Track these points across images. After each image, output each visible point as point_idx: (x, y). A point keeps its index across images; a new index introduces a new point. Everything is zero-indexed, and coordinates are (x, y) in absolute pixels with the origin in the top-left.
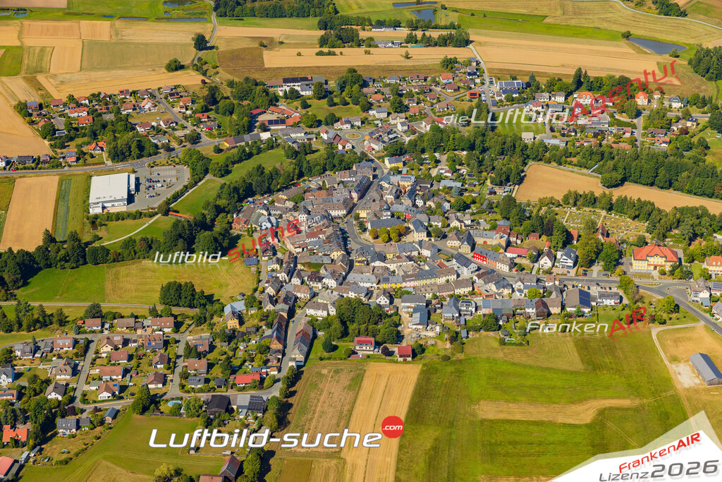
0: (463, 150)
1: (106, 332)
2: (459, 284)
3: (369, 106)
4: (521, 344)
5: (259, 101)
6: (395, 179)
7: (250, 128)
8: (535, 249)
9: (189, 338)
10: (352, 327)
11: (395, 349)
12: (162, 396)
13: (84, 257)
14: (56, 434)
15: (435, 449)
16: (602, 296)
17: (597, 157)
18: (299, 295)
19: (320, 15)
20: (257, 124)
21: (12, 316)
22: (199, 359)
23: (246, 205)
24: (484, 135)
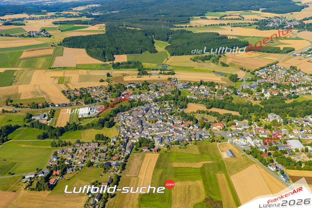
0: (172, 100)
1: (81, 147)
2: (170, 133)
3: (149, 90)
4: (184, 148)
5: (122, 89)
6: (155, 108)
7: (120, 96)
8: (189, 124)
9: (101, 148)
10: (142, 144)
11: (152, 149)
12: (94, 162)
13: (76, 128)
14: (67, 172)
15: (162, 174)
16: (205, 136)
17: (205, 101)
18: (130, 137)
19: (138, 68)
21: (57, 143)
22: (104, 153)
23: (118, 114)
24: (177, 96)
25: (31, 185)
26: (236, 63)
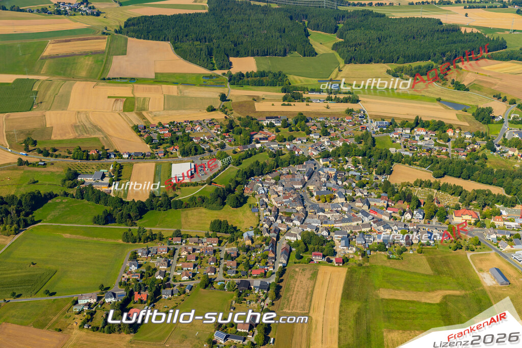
0: (360, 156)
1: (184, 245)
2: (364, 226)
3: (309, 133)
4: (399, 259)
5: (254, 128)
6: (326, 170)
7: (250, 141)
8: (402, 209)
9: (226, 249)
10: (310, 247)
11: (333, 259)
12: (214, 279)
13: (170, 205)
14: (161, 297)
15: (358, 313)
17: (429, 162)
18: (281, 229)
19: (282, 85)
20: (254, 139)
21: (135, 234)
22: (233, 260)
23: (250, 181)
24: (370, 149)
25: (91, 320)
26: (484, 85)
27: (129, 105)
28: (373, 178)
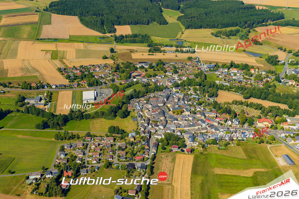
0: (197, 86)
1: (92, 141)
2: (203, 129)
3: (166, 72)
4: (225, 149)
5: (132, 69)
6: (177, 95)
7: (130, 77)
8: (225, 118)
9: (118, 144)
10: (170, 142)
11: (185, 150)
12: (112, 163)
13: (83, 117)
14: (80, 174)
15: (202, 183)
17: (241, 89)
18: (152, 131)
19: (147, 43)
20: (132, 76)
21: (62, 135)
22: (123, 151)
23: (131, 101)
24: (203, 81)
25: (38, 188)
26: (271, 41)
27: (55, 55)
28: (206, 99)
